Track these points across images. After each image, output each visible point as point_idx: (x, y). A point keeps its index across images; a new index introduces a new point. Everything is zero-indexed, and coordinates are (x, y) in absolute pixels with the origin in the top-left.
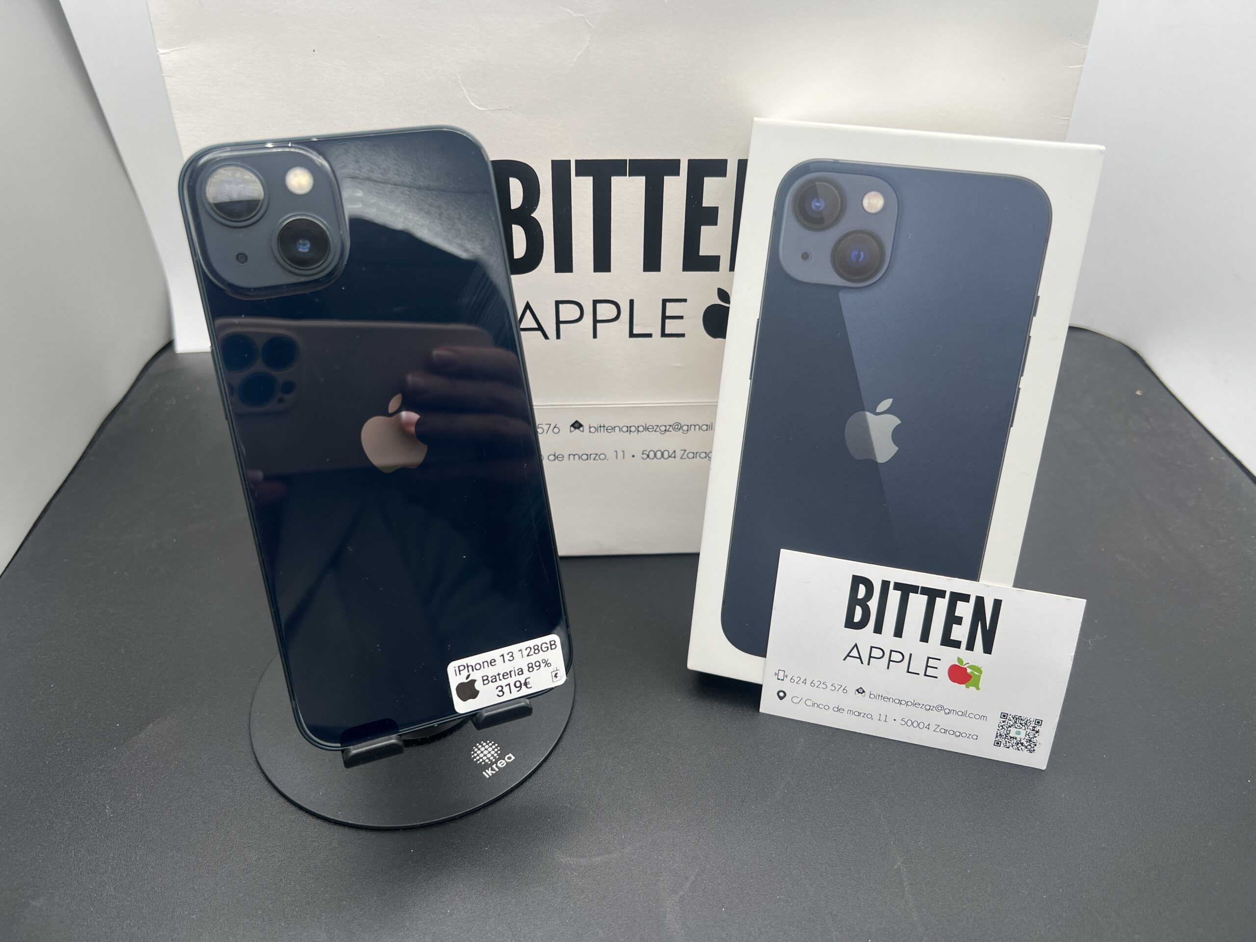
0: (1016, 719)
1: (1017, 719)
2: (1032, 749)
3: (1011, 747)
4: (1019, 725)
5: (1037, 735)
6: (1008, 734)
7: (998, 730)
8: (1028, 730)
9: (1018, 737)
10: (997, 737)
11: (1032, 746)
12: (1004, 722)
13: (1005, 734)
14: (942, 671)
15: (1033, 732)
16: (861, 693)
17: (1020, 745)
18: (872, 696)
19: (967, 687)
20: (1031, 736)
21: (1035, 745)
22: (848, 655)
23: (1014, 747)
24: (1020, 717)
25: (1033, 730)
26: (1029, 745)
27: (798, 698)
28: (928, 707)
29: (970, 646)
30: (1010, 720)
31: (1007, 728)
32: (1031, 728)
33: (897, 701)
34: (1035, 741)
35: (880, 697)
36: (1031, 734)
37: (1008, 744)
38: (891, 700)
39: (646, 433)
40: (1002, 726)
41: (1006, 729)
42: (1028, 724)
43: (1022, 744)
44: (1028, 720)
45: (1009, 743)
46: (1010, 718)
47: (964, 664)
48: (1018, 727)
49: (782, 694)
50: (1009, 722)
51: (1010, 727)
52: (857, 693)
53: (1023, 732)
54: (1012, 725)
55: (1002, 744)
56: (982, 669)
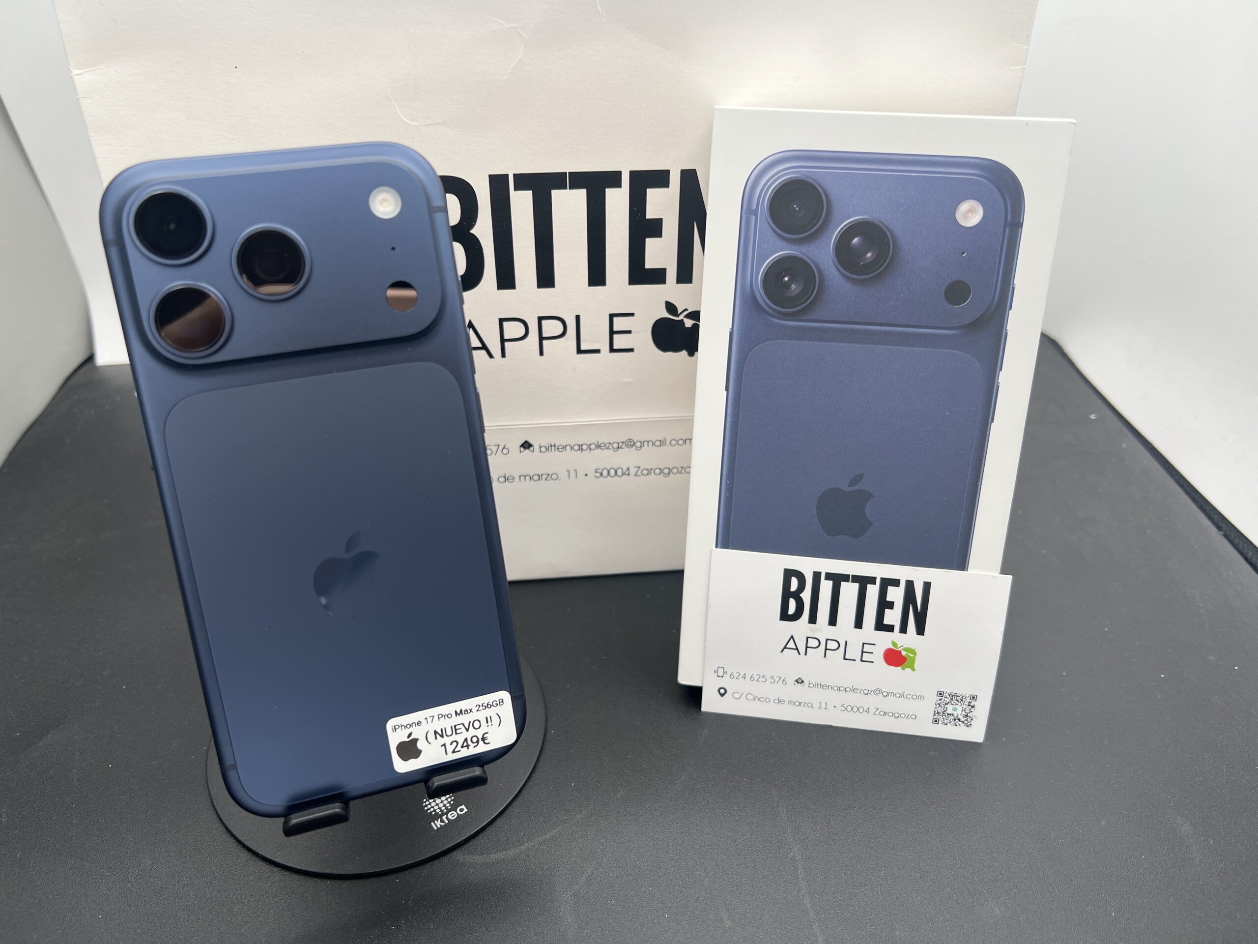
39: (598, 451)
41: (943, 706)
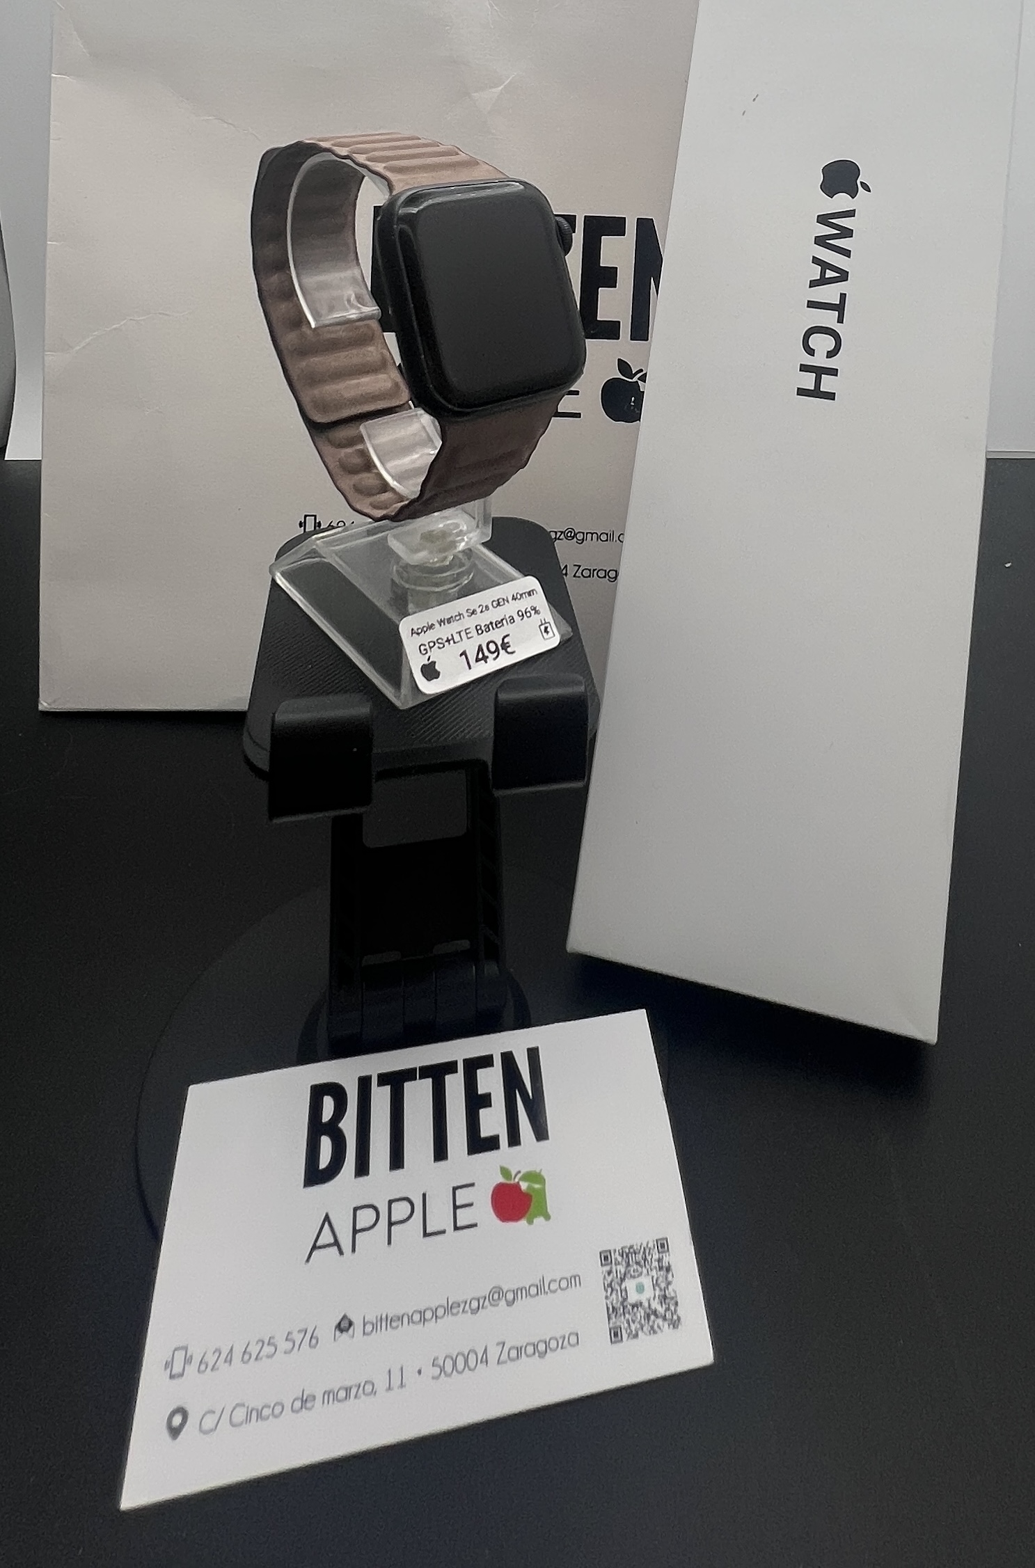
0: (627, 1256)
1: (628, 1253)
2: (675, 1317)
3: (640, 1333)
4: (635, 1267)
5: (670, 1276)
6: (625, 1299)
7: (607, 1298)
8: (654, 1273)
9: (643, 1298)
10: (609, 1318)
11: (673, 1308)
12: (609, 1273)
13: (622, 1303)
14: (482, 1210)
15: (662, 1273)
16: (347, 1330)
17: (652, 1317)
18: (369, 1328)
19: (530, 1222)
20: (663, 1285)
21: (676, 1304)
22: (314, 1247)
23: (645, 1329)
24: (631, 1247)
25: (661, 1268)
26: (668, 1309)
27: (214, 1412)
28: (475, 1304)
29: (514, 1139)
30: (619, 1264)
31: (620, 1285)
32: (655, 1264)
33: (416, 1317)
34: (673, 1295)
35: (384, 1324)
36: (661, 1279)
37: (633, 1327)
38: (405, 1319)
40: (610, 1285)
42: (649, 1258)
43: (655, 1313)
44: (644, 1252)
45: (634, 1322)
46: (616, 1259)
47: (513, 1176)
48: (636, 1274)
49: (177, 1420)
50: (619, 1267)
51: (622, 1280)
52: (338, 1333)
53: (646, 1281)
54: (625, 1274)
55: (623, 1331)
56: (543, 1173)
